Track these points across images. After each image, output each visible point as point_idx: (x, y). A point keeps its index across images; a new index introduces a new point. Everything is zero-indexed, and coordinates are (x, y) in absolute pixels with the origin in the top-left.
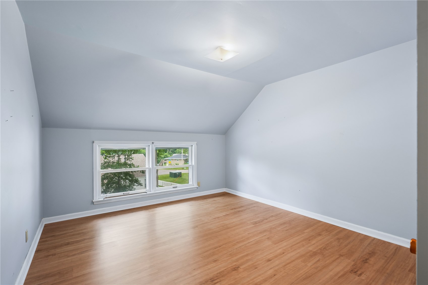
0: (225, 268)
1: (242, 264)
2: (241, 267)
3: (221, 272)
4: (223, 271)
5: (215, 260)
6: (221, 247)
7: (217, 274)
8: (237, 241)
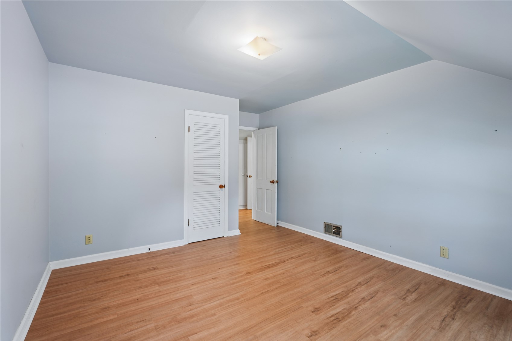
0: (258, 273)
1: (242, 276)
2: (244, 274)
3: (261, 271)
4: (260, 272)
5: (267, 280)
6: (260, 293)
7: (264, 270)
8: (237, 301)
